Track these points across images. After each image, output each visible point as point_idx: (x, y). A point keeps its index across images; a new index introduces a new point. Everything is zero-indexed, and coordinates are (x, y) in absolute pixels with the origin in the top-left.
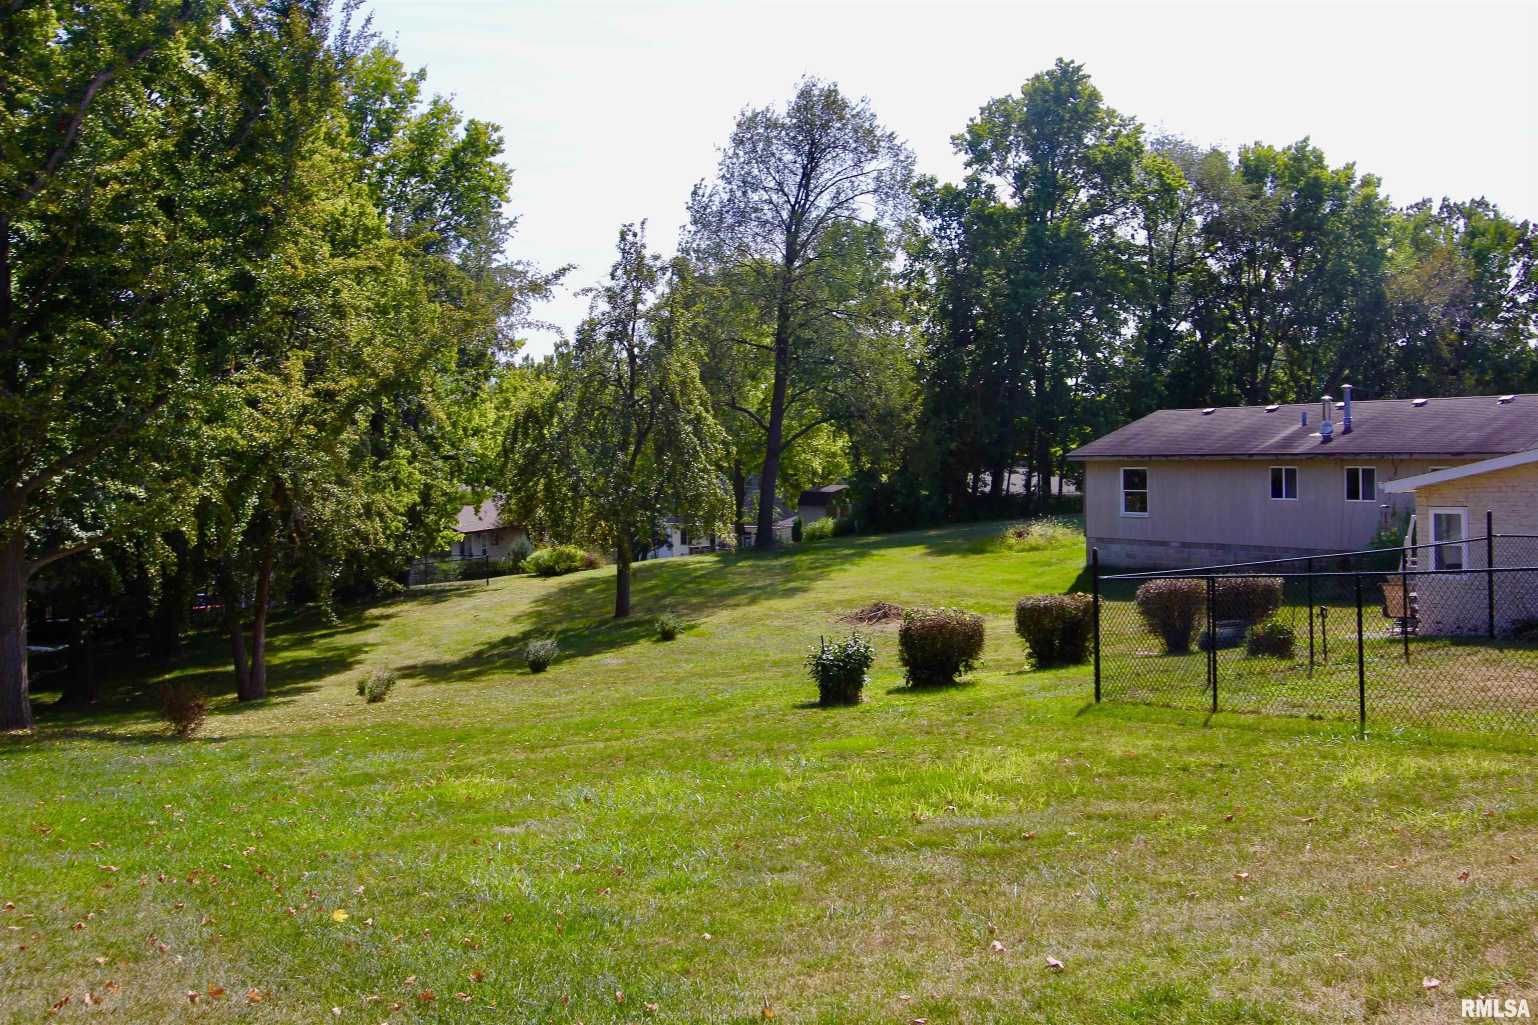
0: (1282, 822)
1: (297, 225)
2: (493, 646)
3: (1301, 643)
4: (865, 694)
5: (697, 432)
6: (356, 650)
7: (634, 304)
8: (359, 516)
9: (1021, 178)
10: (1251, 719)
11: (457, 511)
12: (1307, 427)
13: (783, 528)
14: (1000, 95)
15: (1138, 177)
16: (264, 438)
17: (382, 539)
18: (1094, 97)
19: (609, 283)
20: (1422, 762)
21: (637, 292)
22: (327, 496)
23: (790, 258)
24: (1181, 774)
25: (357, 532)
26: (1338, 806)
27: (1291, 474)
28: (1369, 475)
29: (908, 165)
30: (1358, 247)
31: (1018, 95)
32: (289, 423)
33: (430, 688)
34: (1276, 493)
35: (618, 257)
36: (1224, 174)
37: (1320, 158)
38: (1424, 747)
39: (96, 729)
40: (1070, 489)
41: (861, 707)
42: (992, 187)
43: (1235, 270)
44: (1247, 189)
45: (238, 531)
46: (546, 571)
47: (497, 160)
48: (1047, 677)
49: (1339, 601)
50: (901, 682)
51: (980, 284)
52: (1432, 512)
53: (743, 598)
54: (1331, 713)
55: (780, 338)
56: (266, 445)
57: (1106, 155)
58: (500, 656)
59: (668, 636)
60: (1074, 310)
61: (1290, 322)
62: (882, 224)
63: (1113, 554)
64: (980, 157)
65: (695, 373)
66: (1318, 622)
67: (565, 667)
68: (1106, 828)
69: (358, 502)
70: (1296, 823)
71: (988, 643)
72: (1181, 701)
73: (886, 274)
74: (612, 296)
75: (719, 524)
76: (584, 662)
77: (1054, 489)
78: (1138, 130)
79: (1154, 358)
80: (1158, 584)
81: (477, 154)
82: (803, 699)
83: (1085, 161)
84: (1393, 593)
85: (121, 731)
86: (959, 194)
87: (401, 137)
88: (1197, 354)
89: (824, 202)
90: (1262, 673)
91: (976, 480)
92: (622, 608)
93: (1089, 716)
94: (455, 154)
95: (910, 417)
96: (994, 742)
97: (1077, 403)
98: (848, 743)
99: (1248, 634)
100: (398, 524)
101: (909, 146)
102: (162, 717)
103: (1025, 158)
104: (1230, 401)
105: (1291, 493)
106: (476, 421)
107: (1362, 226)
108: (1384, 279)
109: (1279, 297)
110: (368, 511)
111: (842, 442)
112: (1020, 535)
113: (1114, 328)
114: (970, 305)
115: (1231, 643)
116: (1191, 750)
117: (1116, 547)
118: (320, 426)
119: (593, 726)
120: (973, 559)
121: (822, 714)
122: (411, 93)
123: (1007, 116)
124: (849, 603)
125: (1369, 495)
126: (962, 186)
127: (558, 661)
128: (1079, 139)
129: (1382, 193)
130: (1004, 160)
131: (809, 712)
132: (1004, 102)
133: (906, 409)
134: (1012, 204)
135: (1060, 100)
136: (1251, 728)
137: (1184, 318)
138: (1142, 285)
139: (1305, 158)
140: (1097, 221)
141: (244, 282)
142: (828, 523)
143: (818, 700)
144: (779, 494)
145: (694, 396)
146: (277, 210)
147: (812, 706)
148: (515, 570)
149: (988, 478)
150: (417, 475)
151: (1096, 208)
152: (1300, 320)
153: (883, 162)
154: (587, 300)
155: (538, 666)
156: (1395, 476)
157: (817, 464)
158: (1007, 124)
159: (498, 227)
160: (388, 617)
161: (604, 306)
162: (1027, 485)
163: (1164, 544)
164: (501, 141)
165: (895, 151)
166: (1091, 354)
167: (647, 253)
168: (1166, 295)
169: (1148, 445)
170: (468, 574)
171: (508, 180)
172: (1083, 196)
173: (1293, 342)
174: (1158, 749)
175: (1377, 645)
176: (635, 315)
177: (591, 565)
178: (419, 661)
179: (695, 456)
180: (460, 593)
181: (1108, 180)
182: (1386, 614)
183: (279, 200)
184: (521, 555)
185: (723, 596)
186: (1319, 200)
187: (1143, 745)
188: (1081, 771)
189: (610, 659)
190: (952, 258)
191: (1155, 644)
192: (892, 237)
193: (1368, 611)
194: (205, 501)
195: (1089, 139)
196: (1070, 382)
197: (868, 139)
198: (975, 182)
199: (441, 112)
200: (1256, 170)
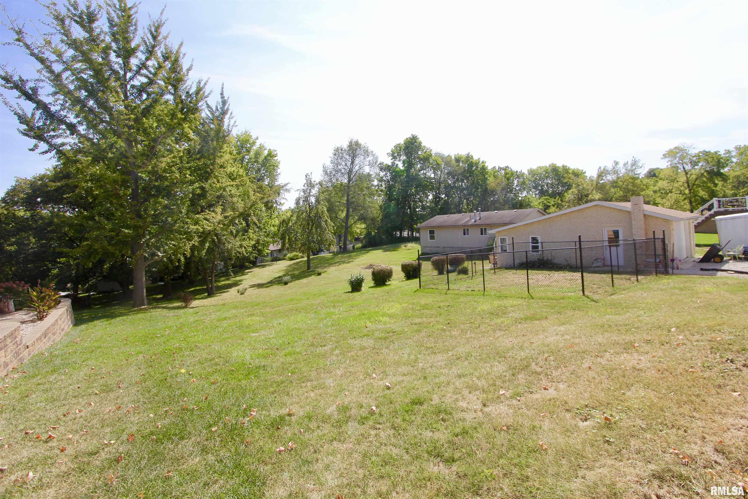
0: (463, 324)
1: (217, 174)
2: (275, 278)
3: (470, 270)
4: (363, 289)
5: (326, 224)
6: (240, 281)
7: (310, 193)
8: (238, 247)
9: (404, 162)
10: (457, 292)
11: (269, 245)
12: (471, 219)
13: (350, 247)
14: (399, 143)
15: (431, 161)
16: (209, 228)
17: (245, 253)
18: (420, 143)
19: (304, 188)
20: (499, 302)
21: (310, 190)
22: (229, 242)
23: (349, 181)
24: (438, 309)
25: (238, 252)
26: (478, 317)
27: (468, 230)
28: (485, 229)
29: (377, 159)
30: (481, 177)
31: (403, 143)
32: (216, 224)
33: (258, 290)
34: (464, 234)
35: (305, 181)
36: (451, 161)
37: (472, 157)
38: (500, 297)
39: (164, 305)
40: (418, 235)
41: (361, 292)
42: (397, 165)
43: (454, 183)
44: (456, 164)
45: (204, 252)
46: (291, 259)
47: (276, 158)
48: (409, 281)
49: (478, 259)
50: (373, 285)
51: (395, 187)
52: (500, 237)
53: (338, 264)
54: (476, 289)
55: (348, 200)
56: (209, 230)
57: (424, 156)
58: (278, 281)
59: (319, 274)
60: (417, 193)
61: (467, 195)
62: (371, 173)
63: (427, 250)
64: (394, 158)
65: (325, 209)
66: (474, 265)
67: (292, 283)
68: (415, 327)
69: (238, 244)
70: (466, 324)
71: (394, 274)
72: (440, 287)
73: (373, 185)
74: (304, 191)
75: (332, 246)
76: (297, 282)
77: (414, 235)
78: (431, 150)
79: (437, 203)
80: (435, 258)
81: (271, 157)
82: (347, 291)
83: (418, 158)
84: (491, 257)
85: (171, 305)
86: (389, 166)
87: (252, 153)
88: (446, 202)
89: (357, 168)
90: (461, 279)
91: (396, 234)
92: (309, 268)
93: (417, 292)
94: (266, 158)
95: (379, 219)
96: (393, 301)
97: (418, 214)
98: (354, 303)
99: (457, 269)
100: (250, 249)
101: (376, 154)
102: (181, 302)
103: (405, 158)
104: (454, 213)
105: (468, 234)
106: (273, 223)
107: (482, 172)
108: (487, 184)
109: (464, 189)
110: (241, 246)
111: (363, 226)
112: (405, 246)
113: (427, 196)
114: (393, 192)
115: (453, 271)
116: (441, 301)
117: (428, 249)
118: (224, 225)
119: (292, 300)
120: (393, 252)
121: (351, 294)
122: (254, 143)
123: (400, 148)
124: (364, 264)
125: (485, 234)
126: (390, 164)
127: (291, 282)
128: (417, 153)
129: (486, 165)
130: (400, 158)
131: (348, 294)
132: (399, 144)
133: (378, 217)
134: (402, 168)
135: (412, 144)
136: (457, 294)
137: (443, 194)
138: (433, 186)
139: (469, 157)
140: (422, 172)
141: (202, 188)
142: (359, 245)
143: (350, 290)
144: (349, 238)
145: (325, 215)
146: (211, 170)
147: (349, 292)
148: (284, 259)
149: (398, 233)
150: (255, 237)
151: (422, 169)
152: (469, 194)
153: (370, 158)
154: (298, 192)
155: (286, 283)
156: (491, 229)
157: (358, 231)
158: (400, 150)
159: (277, 175)
160: (250, 272)
161: (302, 194)
162: (408, 234)
163: (439, 247)
164: (277, 154)
165: (373, 155)
166: (422, 203)
167: (312, 180)
168: (439, 189)
169: (435, 224)
170: (272, 261)
171: (279, 163)
172: (419, 166)
173: (467, 199)
174: (433, 301)
175: (487, 271)
176: (310, 196)
177: (302, 257)
178: (256, 283)
179: (326, 230)
180: (269, 265)
181: (424, 162)
182: (490, 262)
183: (211, 167)
184: (285, 255)
185: (332, 264)
186: (473, 167)
187: (430, 300)
188: (413, 309)
189: (305, 281)
190: (388, 181)
191: (436, 272)
192: (373, 176)
193: (485, 262)
194: (194, 245)
195: (420, 153)
196: (417, 210)
197: (367, 153)
198: (393, 163)
199: (262, 147)
200: (458, 160)
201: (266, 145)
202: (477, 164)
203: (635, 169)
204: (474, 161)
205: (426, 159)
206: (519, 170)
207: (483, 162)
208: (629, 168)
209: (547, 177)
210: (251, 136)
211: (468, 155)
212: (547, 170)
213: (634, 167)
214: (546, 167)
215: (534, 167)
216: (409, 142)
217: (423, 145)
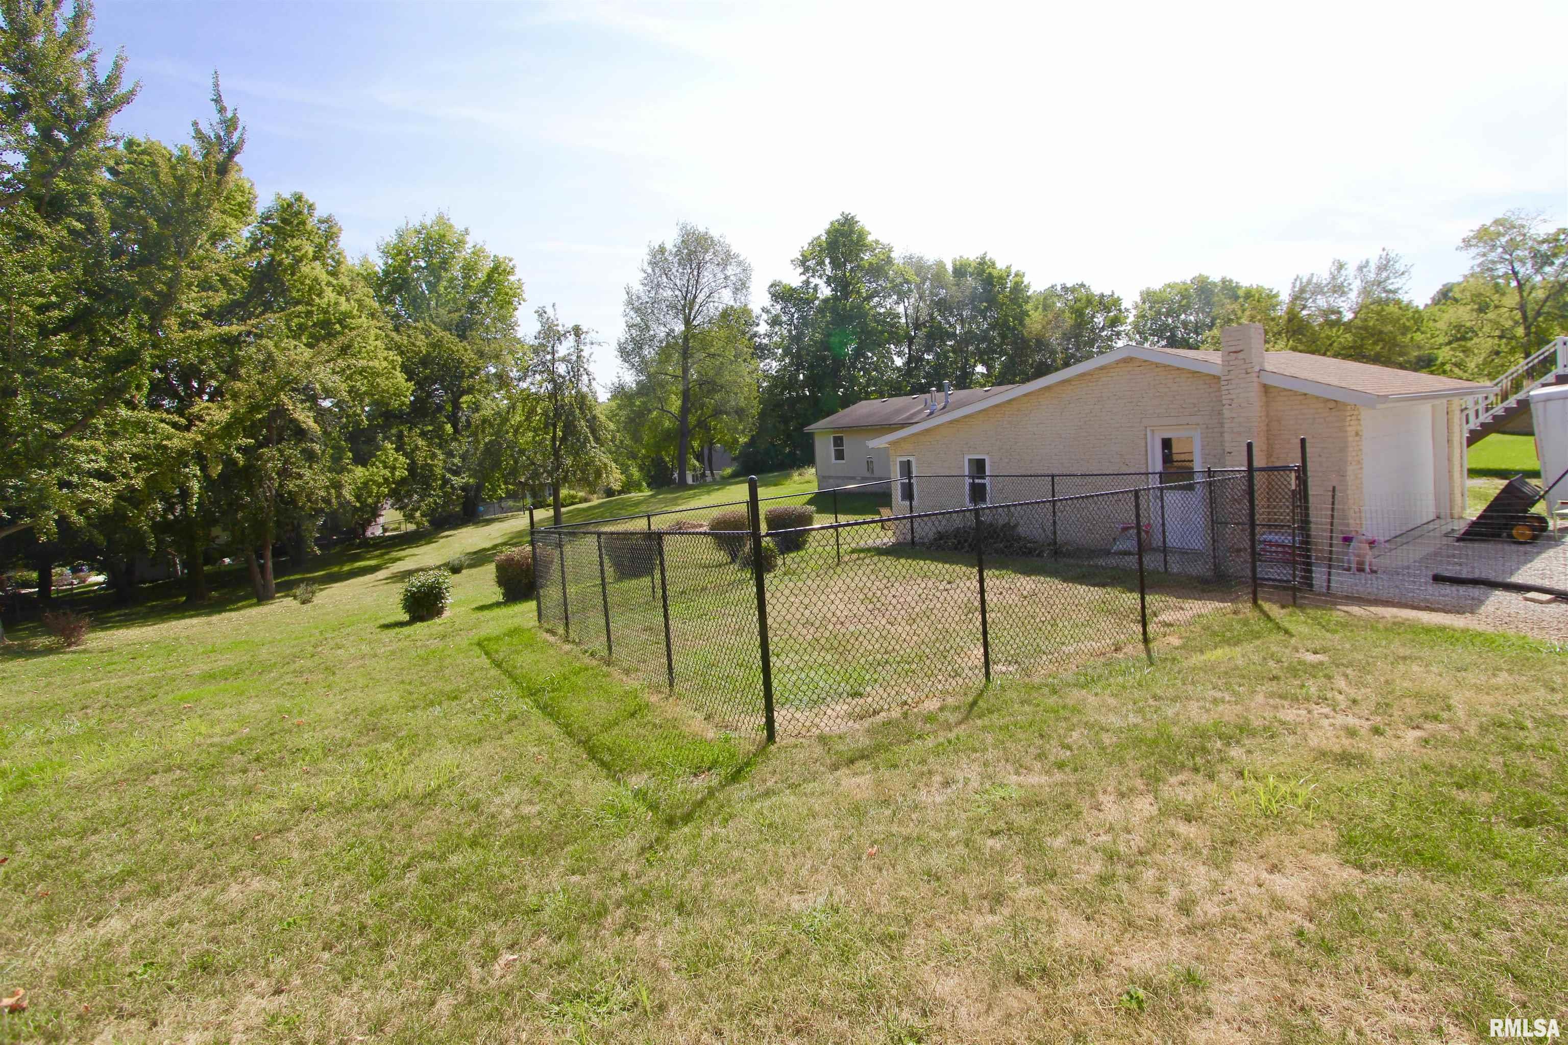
4: (450, 612)
9: (830, 281)
12: (925, 408)
15: (891, 274)
18: (862, 235)
23: (687, 325)
30: (1014, 310)
31: (824, 233)
36: (944, 274)
37: (993, 264)
42: (816, 285)
44: (956, 281)
47: (511, 277)
52: (899, 460)
55: (685, 370)
57: (874, 264)
62: (747, 307)
64: (807, 270)
73: (756, 335)
78: (892, 251)
81: (500, 275)
86: (794, 290)
87: (456, 267)
94: (488, 276)
101: (748, 261)
103: (831, 269)
107: (1015, 298)
108: (1027, 327)
117: (829, 484)
123: (820, 246)
126: (797, 285)
128: (860, 258)
129: (1026, 281)
130: (820, 270)
132: (818, 238)
134: (827, 295)
135: (846, 235)
139: (985, 263)
140: (874, 301)
143: (407, 619)
151: (873, 294)
158: (820, 251)
164: (514, 267)
169: (849, 422)
171: (521, 289)
172: (868, 287)
181: (876, 279)
186: (992, 285)
195: (864, 256)
197: (727, 259)
198: (807, 283)
199: (478, 253)
200: (960, 271)
201: (487, 248)
202: (1002, 279)
203: (1388, 278)
204: (995, 273)
205: (877, 271)
206: (1107, 292)
207: (1016, 275)
208: (1372, 276)
209: (1185, 309)
210: (451, 226)
211: (983, 258)
212: (1186, 290)
213: (1384, 275)
214: (1184, 283)
215: (1156, 285)
216: (837, 231)
217: (870, 238)
